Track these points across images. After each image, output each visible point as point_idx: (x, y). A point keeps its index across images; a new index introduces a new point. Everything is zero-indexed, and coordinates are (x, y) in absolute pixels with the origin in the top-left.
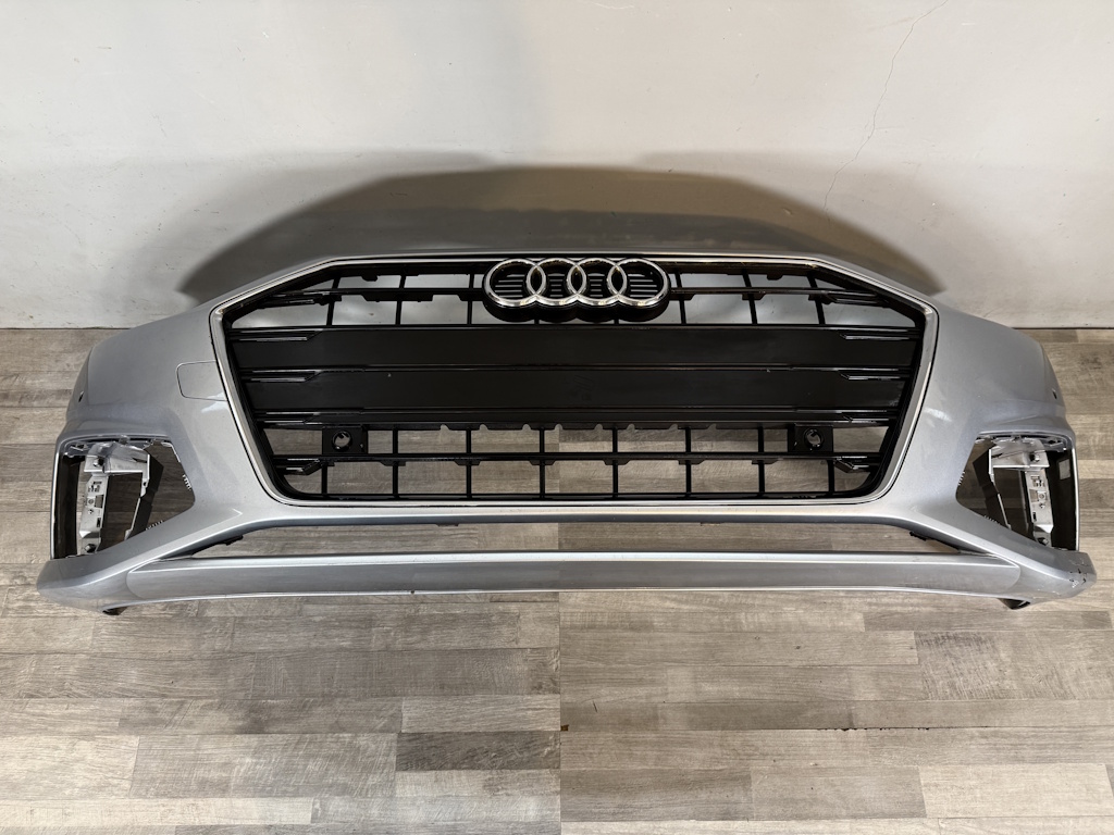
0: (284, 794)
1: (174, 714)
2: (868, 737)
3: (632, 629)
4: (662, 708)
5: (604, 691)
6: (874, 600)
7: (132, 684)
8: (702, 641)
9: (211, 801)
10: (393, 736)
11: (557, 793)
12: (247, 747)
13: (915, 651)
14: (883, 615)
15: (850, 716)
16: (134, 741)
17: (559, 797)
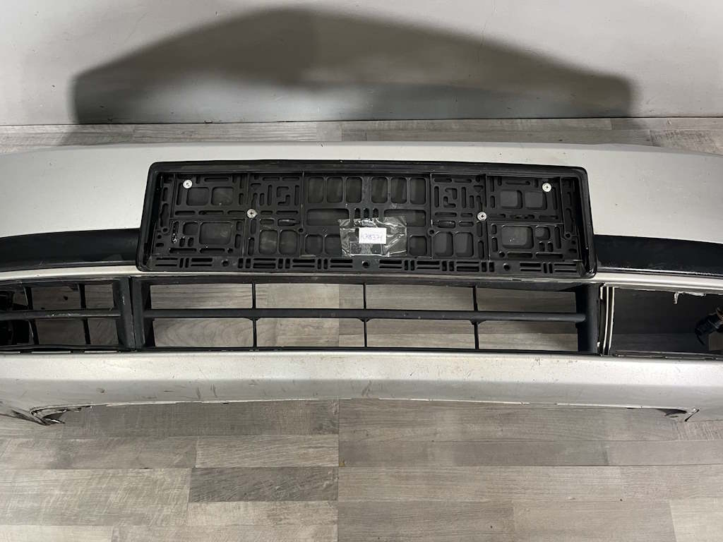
0: (88, 523)
2: (622, 473)
4: (431, 446)
5: (378, 432)
10: (187, 471)
11: (334, 522)
12: (57, 481)
15: (605, 454)
17: (336, 525)
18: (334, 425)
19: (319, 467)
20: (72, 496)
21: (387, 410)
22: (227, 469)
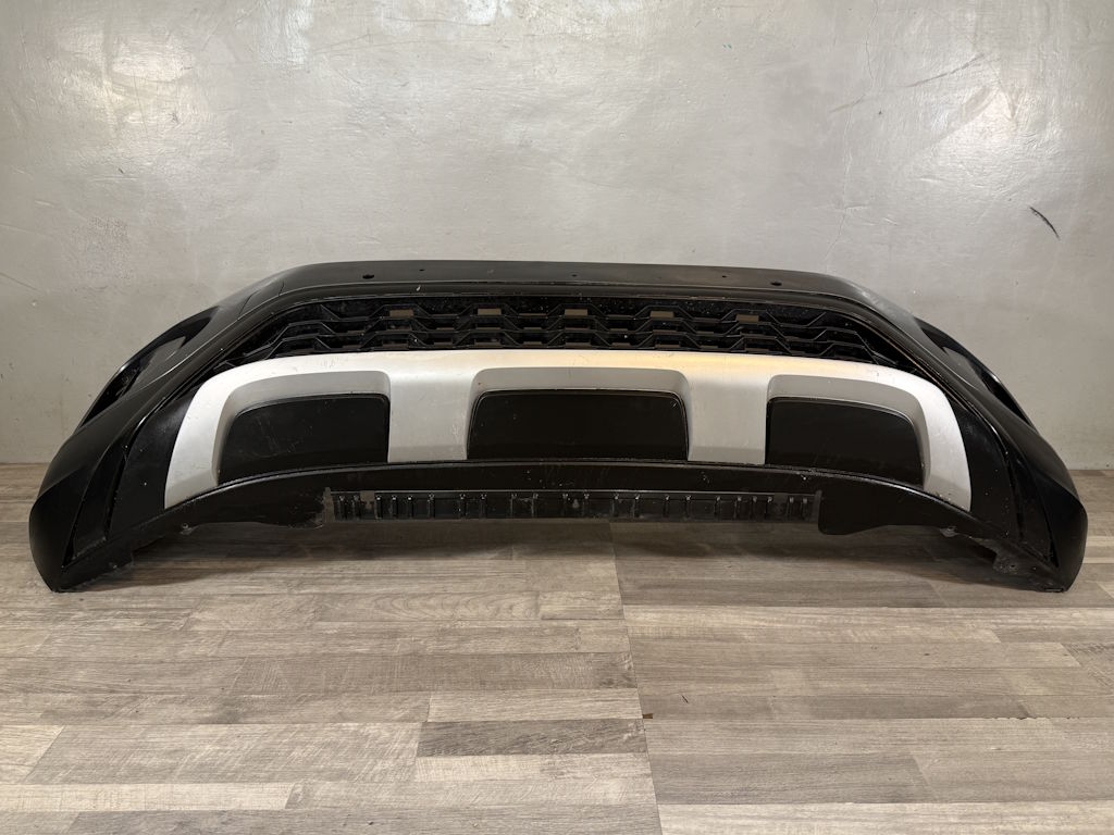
0: (253, 779)
1: (123, 706)
2: (1055, 725)
3: (718, 640)
4: (773, 701)
5: (692, 687)
6: (999, 621)
7: (75, 682)
8: (807, 649)
9: (140, 786)
10: (418, 725)
11: (648, 776)
12: (211, 736)
13: (1070, 657)
14: (1014, 632)
15: (1021, 707)
16: (56, 730)
17: (650, 781)
18: (629, 680)
19: (613, 721)
20: (233, 751)
21: (702, 667)
22: (476, 722)
